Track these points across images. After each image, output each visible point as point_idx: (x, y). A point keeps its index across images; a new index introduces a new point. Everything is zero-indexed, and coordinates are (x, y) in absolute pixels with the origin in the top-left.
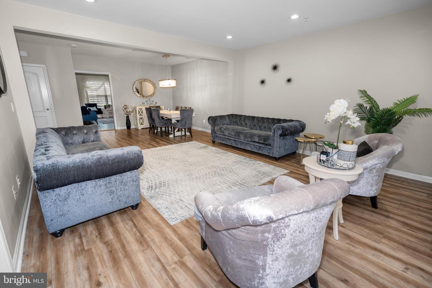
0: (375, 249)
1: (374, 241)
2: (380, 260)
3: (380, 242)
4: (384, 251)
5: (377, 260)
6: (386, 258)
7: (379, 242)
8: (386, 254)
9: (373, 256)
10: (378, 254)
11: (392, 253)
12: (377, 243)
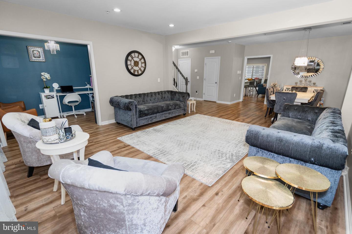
0: (51, 202)
1: (57, 206)
2: (43, 199)
3: (54, 210)
4: (46, 206)
5: (45, 198)
6: (41, 204)
7: (54, 208)
8: (43, 206)
9: (48, 198)
10: (47, 202)
11: (40, 211)
12: (55, 206)
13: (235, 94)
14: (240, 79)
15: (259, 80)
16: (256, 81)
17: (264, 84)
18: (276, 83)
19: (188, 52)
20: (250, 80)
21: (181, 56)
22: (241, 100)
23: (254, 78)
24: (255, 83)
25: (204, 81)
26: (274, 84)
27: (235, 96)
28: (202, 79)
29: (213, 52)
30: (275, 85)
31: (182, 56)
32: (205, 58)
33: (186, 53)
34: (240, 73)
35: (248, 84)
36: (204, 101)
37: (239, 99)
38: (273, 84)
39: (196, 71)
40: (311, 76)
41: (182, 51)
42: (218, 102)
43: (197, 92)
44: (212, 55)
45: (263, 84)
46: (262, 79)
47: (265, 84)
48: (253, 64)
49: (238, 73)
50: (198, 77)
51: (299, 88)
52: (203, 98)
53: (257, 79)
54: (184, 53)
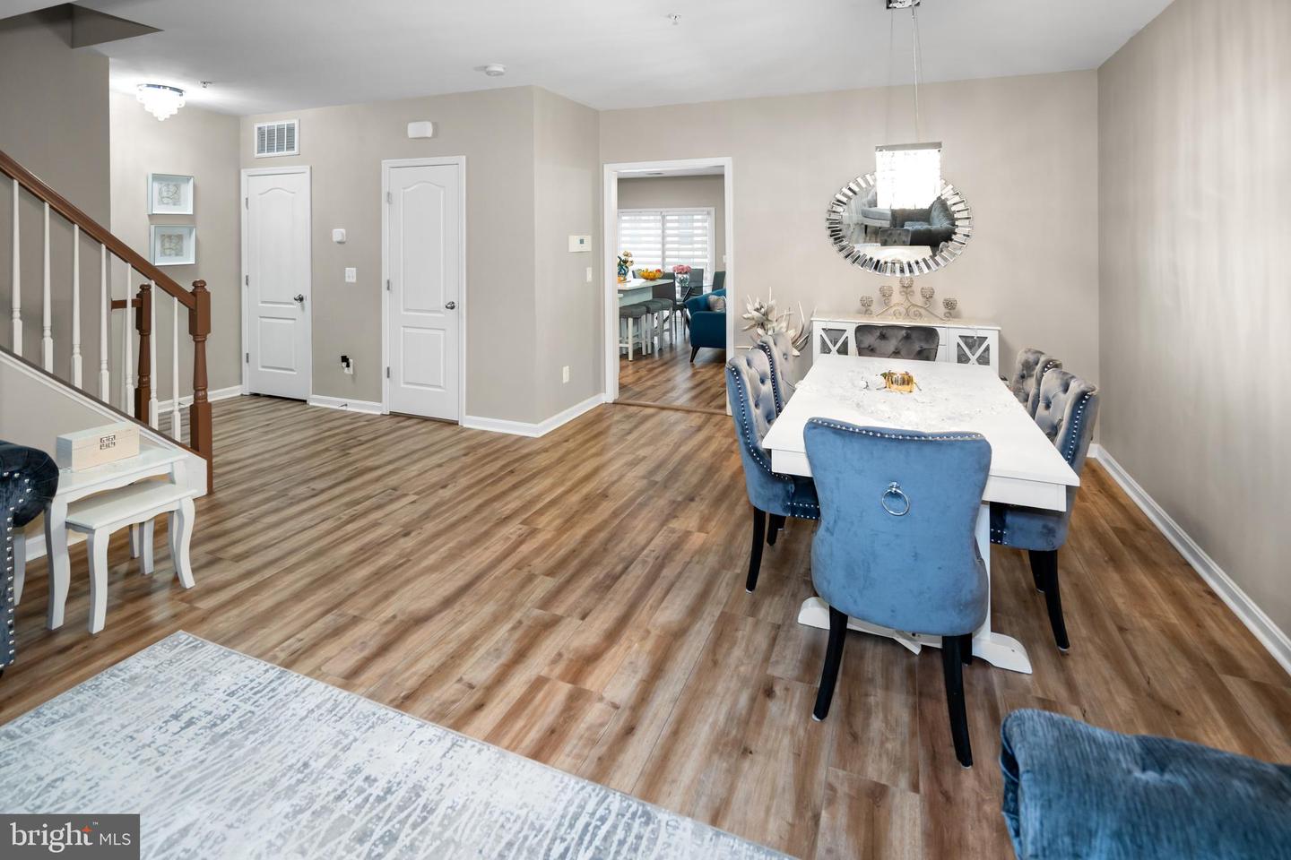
13: (566, 370)
14: (589, 277)
15: (690, 276)
16: (681, 281)
17: (713, 298)
18: (772, 302)
19: (291, 130)
20: (653, 279)
21: (256, 151)
22: (610, 394)
23: (669, 269)
24: (678, 289)
25: (385, 293)
26: (762, 307)
27: (566, 378)
28: (372, 284)
29: (426, 129)
30: (766, 314)
31: (261, 150)
32: (386, 164)
33: (280, 138)
34: (587, 246)
35: (648, 297)
36: (394, 415)
37: (598, 387)
38: (757, 310)
39: (339, 239)
40: (922, 265)
41: (261, 125)
42: (472, 423)
43: (345, 359)
44: (421, 148)
45: (708, 295)
46: (702, 270)
47: (716, 297)
48: (661, 210)
49: (571, 250)
50: (351, 274)
51: (896, 331)
52: (385, 396)
53: (686, 273)
54: (271, 132)
